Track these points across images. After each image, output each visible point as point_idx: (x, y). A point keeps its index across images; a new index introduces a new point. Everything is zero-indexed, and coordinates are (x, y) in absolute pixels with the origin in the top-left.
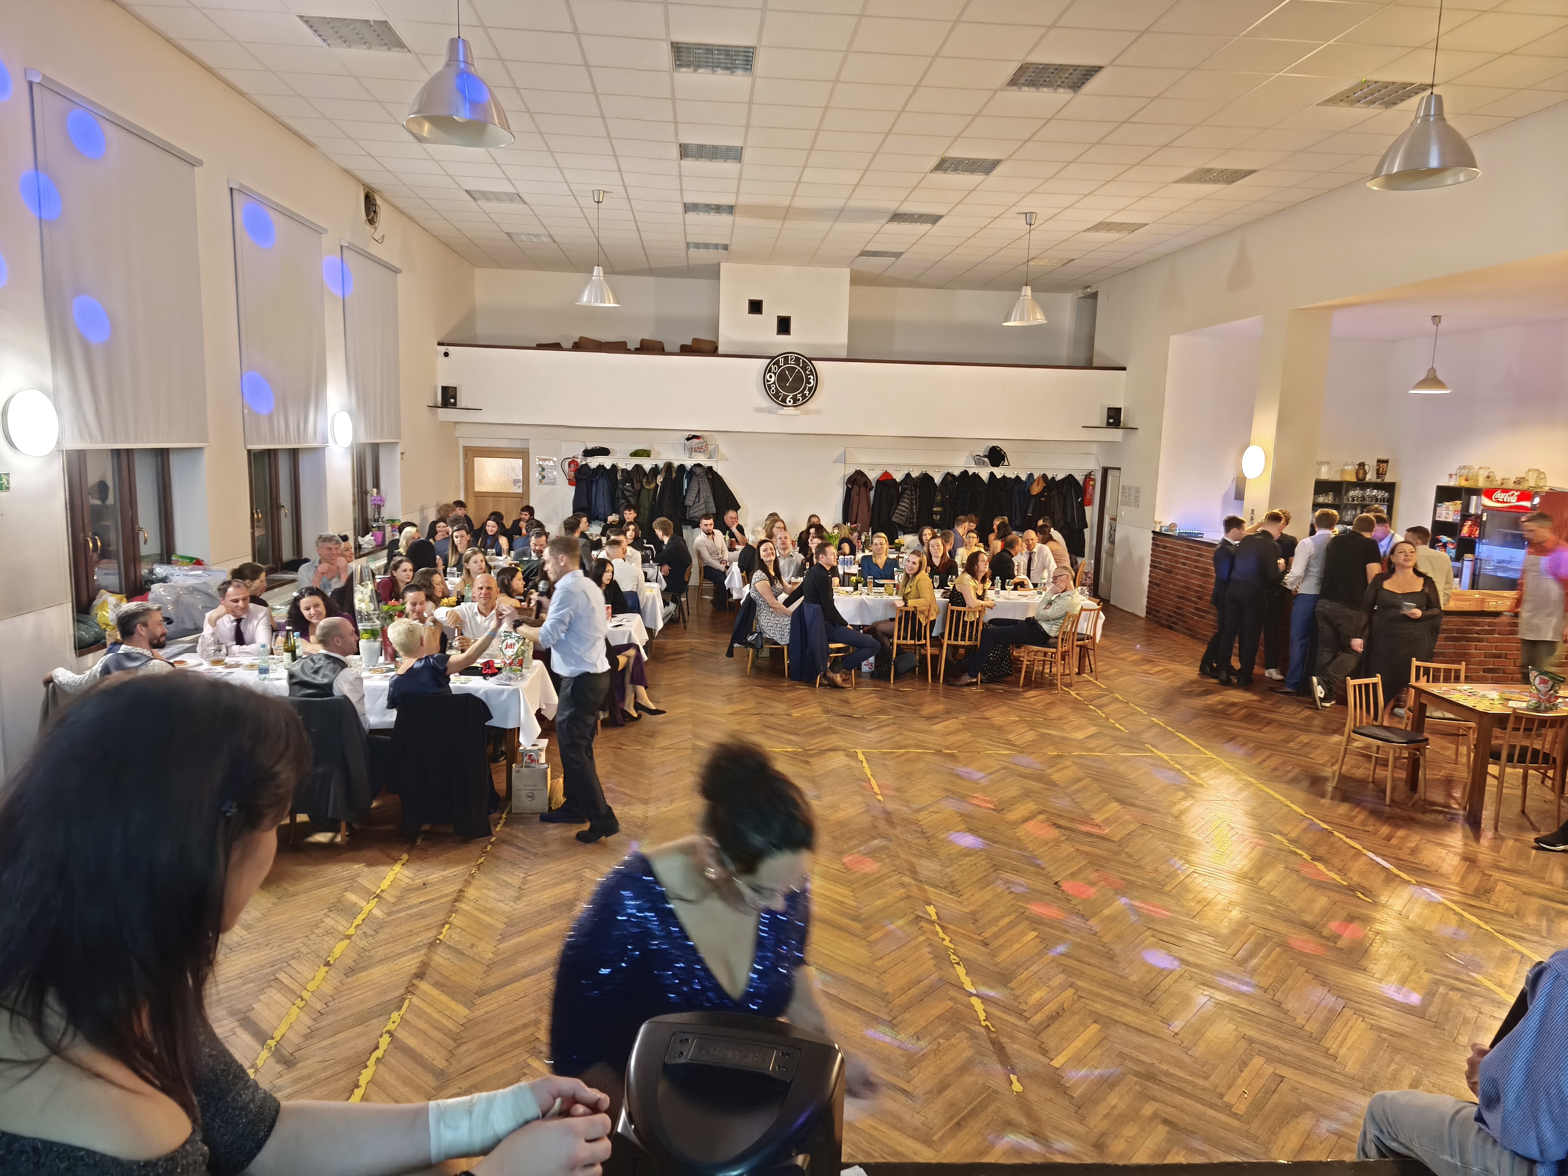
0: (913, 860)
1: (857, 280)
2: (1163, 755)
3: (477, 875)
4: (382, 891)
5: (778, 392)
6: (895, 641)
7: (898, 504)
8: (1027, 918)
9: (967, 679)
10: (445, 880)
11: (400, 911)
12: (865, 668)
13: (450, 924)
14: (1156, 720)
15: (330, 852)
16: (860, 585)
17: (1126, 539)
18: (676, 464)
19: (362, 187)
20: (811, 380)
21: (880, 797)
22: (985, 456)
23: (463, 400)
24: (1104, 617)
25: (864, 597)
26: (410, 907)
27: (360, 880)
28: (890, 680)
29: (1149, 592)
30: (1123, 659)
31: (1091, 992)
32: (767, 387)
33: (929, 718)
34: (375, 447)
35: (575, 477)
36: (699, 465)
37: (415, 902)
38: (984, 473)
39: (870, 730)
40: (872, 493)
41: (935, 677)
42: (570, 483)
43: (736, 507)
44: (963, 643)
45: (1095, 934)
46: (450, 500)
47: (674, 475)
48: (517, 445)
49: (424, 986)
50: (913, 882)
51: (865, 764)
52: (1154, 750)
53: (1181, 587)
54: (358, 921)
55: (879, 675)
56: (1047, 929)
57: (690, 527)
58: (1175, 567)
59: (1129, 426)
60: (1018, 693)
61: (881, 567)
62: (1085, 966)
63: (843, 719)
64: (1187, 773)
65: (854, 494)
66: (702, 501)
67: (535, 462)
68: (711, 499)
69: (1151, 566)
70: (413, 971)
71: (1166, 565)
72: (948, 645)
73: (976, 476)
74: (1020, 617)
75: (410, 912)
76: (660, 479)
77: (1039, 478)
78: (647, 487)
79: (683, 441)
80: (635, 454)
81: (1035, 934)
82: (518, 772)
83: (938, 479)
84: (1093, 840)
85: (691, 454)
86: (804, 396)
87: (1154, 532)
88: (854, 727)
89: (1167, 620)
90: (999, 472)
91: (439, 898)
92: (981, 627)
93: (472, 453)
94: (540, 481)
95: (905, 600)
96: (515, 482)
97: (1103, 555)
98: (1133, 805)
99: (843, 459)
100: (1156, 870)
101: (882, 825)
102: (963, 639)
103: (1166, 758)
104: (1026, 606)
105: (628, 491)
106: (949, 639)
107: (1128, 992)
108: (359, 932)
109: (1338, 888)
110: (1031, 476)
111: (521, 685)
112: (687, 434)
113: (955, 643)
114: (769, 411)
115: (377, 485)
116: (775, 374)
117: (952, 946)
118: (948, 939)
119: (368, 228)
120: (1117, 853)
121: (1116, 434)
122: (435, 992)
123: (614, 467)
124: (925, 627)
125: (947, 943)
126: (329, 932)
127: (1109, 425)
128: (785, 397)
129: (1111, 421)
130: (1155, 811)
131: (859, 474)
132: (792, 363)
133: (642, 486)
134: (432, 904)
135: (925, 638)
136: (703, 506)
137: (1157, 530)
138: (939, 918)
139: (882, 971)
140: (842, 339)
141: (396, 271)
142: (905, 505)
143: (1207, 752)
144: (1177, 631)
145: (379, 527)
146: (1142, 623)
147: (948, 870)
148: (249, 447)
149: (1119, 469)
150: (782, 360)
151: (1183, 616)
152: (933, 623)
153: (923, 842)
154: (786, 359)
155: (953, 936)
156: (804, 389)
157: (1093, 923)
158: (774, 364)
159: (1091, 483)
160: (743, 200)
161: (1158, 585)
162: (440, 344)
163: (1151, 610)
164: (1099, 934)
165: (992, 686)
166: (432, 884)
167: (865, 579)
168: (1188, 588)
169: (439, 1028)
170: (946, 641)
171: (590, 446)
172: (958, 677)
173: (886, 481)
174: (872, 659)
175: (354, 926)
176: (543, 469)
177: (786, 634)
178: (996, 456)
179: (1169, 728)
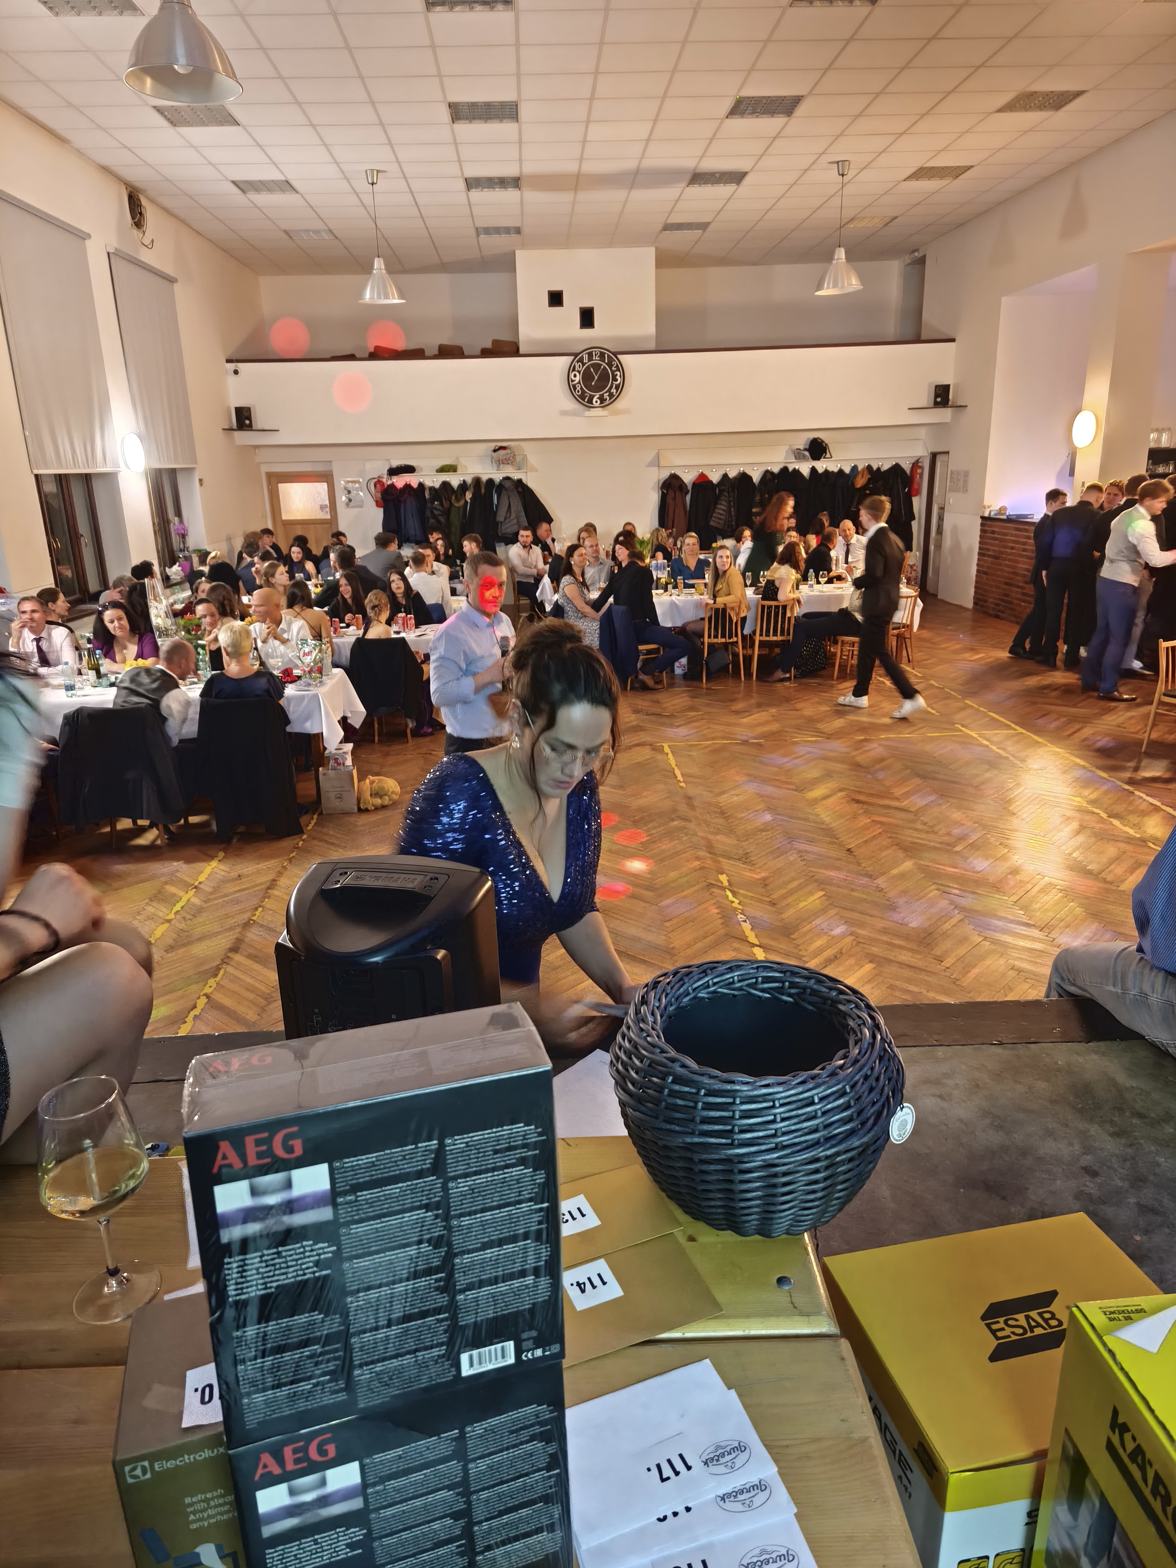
0: (711, 837)
1: (663, 261)
2: (973, 734)
3: (289, 867)
4: (200, 883)
5: (583, 392)
6: (706, 639)
7: (715, 508)
8: (816, 881)
9: (780, 674)
10: (258, 872)
11: (216, 899)
12: (678, 671)
13: (263, 907)
14: (970, 703)
15: (152, 853)
16: (670, 586)
17: (955, 529)
18: (484, 478)
19: (124, 187)
20: (618, 377)
21: (683, 784)
22: (805, 450)
23: (260, 419)
24: (921, 604)
25: (674, 598)
26: (226, 896)
27: (178, 874)
28: (702, 681)
29: (976, 582)
30: (944, 649)
31: (871, 939)
32: (572, 388)
33: (737, 712)
34: (173, 472)
35: (383, 498)
36: (508, 478)
37: (231, 891)
38: (805, 469)
39: (678, 726)
40: (688, 498)
41: (748, 674)
42: (378, 505)
43: (550, 520)
44: (775, 638)
45: (881, 890)
46: (258, 528)
47: (483, 491)
48: (320, 468)
49: (238, 957)
50: (708, 855)
51: (670, 756)
52: (963, 729)
53: (1008, 572)
54: (178, 907)
55: (691, 676)
56: (835, 889)
57: (503, 544)
58: (1001, 552)
59: (959, 404)
60: (832, 686)
61: (693, 569)
62: (868, 917)
63: (653, 718)
64: (994, 748)
65: (670, 501)
66: (513, 515)
67: (340, 483)
68: (523, 513)
69: (979, 554)
70: (228, 946)
71: (994, 551)
72: (760, 641)
73: (796, 472)
74: (835, 609)
75: (226, 899)
76: (469, 496)
77: (863, 470)
78: (457, 505)
79: (490, 453)
80: (443, 470)
81: (822, 893)
82: (324, 774)
83: (756, 477)
84: (891, 811)
85: (498, 467)
86: (611, 395)
87: (983, 518)
88: (663, 724)
89: (993, 609)
90: (821, 466)
91: (254, 887)
92: (793, 621)
93: (276, 479)
94: (347, 505)
95: (715, 597)
96: (322, 507)
97: (932, 548)
98: (934, 779)
99: (656, 462)
100: (949, 834)
101: (683, 808)
102: (775, 634)
103: (976, 736)
104: (840, 598)
105: (437, 509)
106: (761, 635)
107: (907, 938)
108: (178, 916)
109: (1130, 840)
110: (855, 468)
111: (322, 692)
112: (493, 445)
113: (767, 639)
114: (574, 414)
115: (179, 513)
116: (579, 372)
117: (741, 907)
118: (737, 901)
119: (135, 232)
120: (913, 821)
121: (944, 415)
122: (248, 962)
123: (421, 485)
124: (736, 623)
125: (736, 905)
126: (151, 918)
127: (937, 404)
128: (591, 397)
129: (939, 400)
130: (955, 782)
131: (674, 478)
132: (596, 360)
133: (451, 504)
134: (247, 892)
135: (736, 636)
136: (515, 521)
137: (986, 515)
138: (730, 884)
139: (669, 930)
140: (650, 329)
141: (172, 280)
142: (723, 507)
143: (1017, 728)
144: (1002, 619)
145: (185, 557)
146: (969, 615)
147: (744, 843)
148: (36, 472)
149: (948, 453)
150: (586, 357)
151: (1011, 603)
152: (744, 620)
153: (721, 821)
154: (590, 355)
155: (742, 899)
156: (611, 387)
157: (881, 881)
158: (578, 362)
159: (919, 471)
160: (529, 168)
161: (986, 573)
162: (229, 361)
163: (979, 600)
164: (885, 891)
165: (805, 680)
166: (247, 876)
167: (675, 580)
168: (1015, 573)
169: (251, 989)
170: (757, 638)
171: (395, 463)
172: (771, 673)
173: (702, 483)
174: (684, 661)
175: (173, 912)
176: (349, 492)
177: (596, 639)
178: (817, 449)
179: (982, 709)
